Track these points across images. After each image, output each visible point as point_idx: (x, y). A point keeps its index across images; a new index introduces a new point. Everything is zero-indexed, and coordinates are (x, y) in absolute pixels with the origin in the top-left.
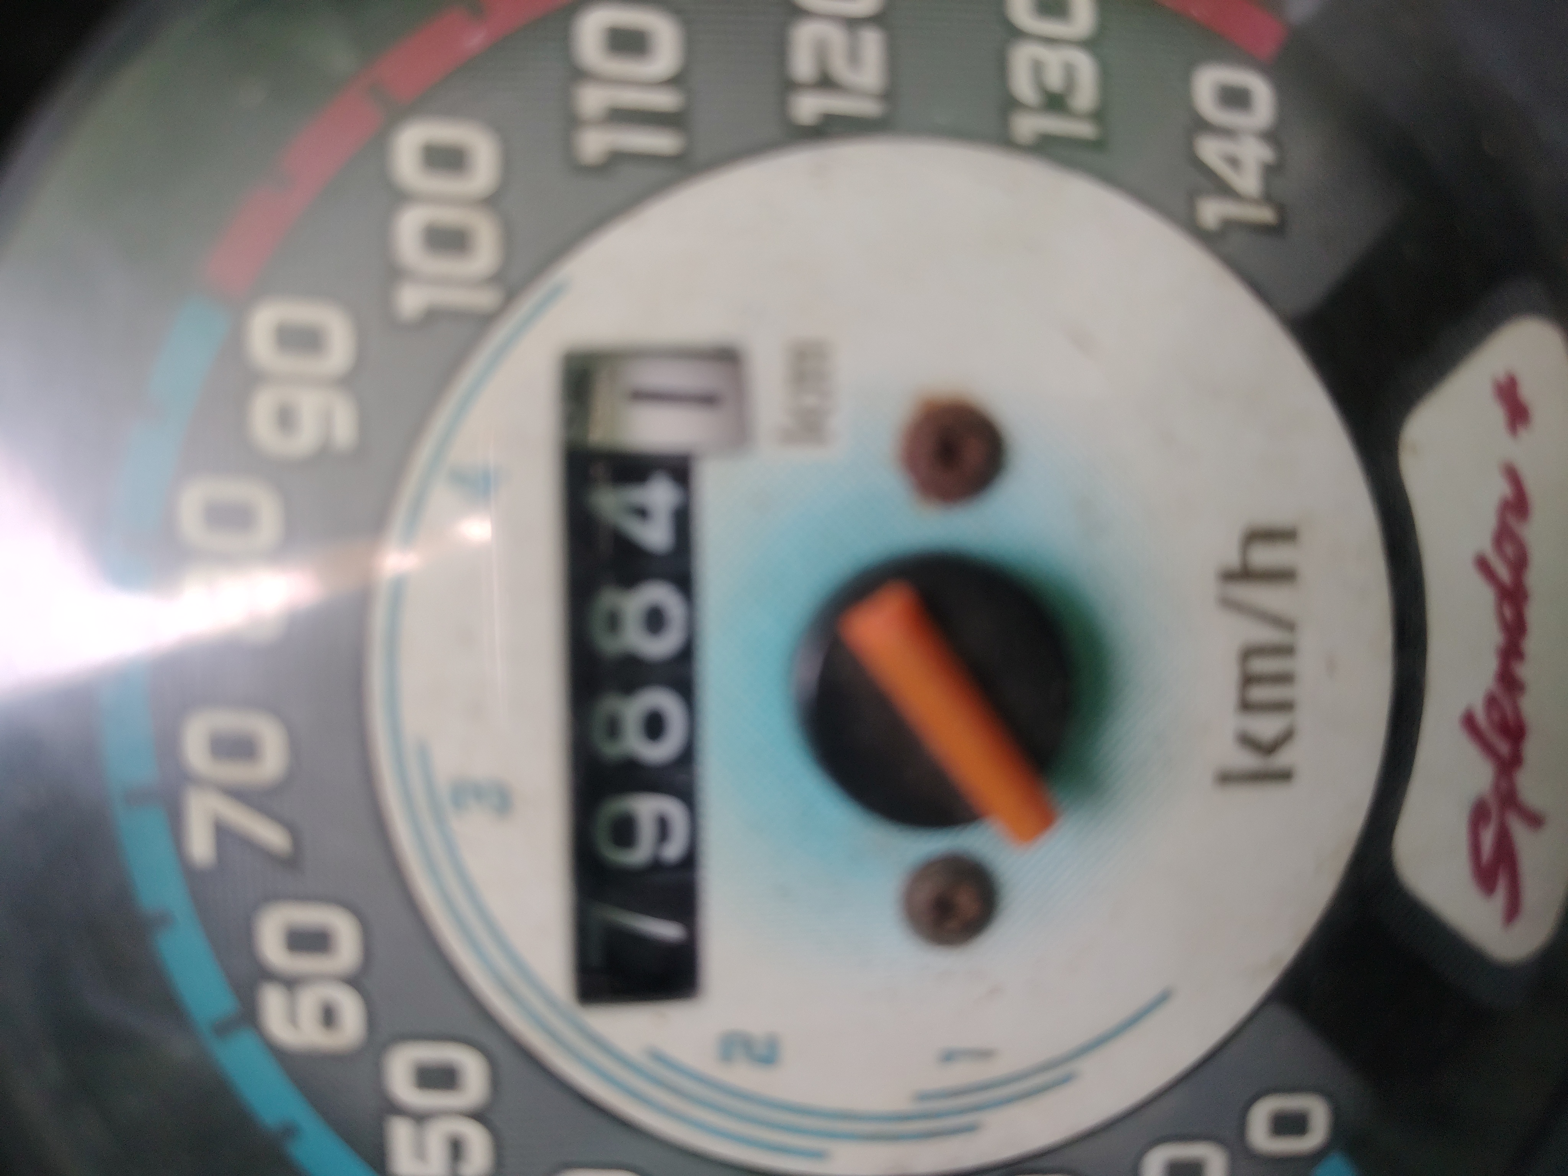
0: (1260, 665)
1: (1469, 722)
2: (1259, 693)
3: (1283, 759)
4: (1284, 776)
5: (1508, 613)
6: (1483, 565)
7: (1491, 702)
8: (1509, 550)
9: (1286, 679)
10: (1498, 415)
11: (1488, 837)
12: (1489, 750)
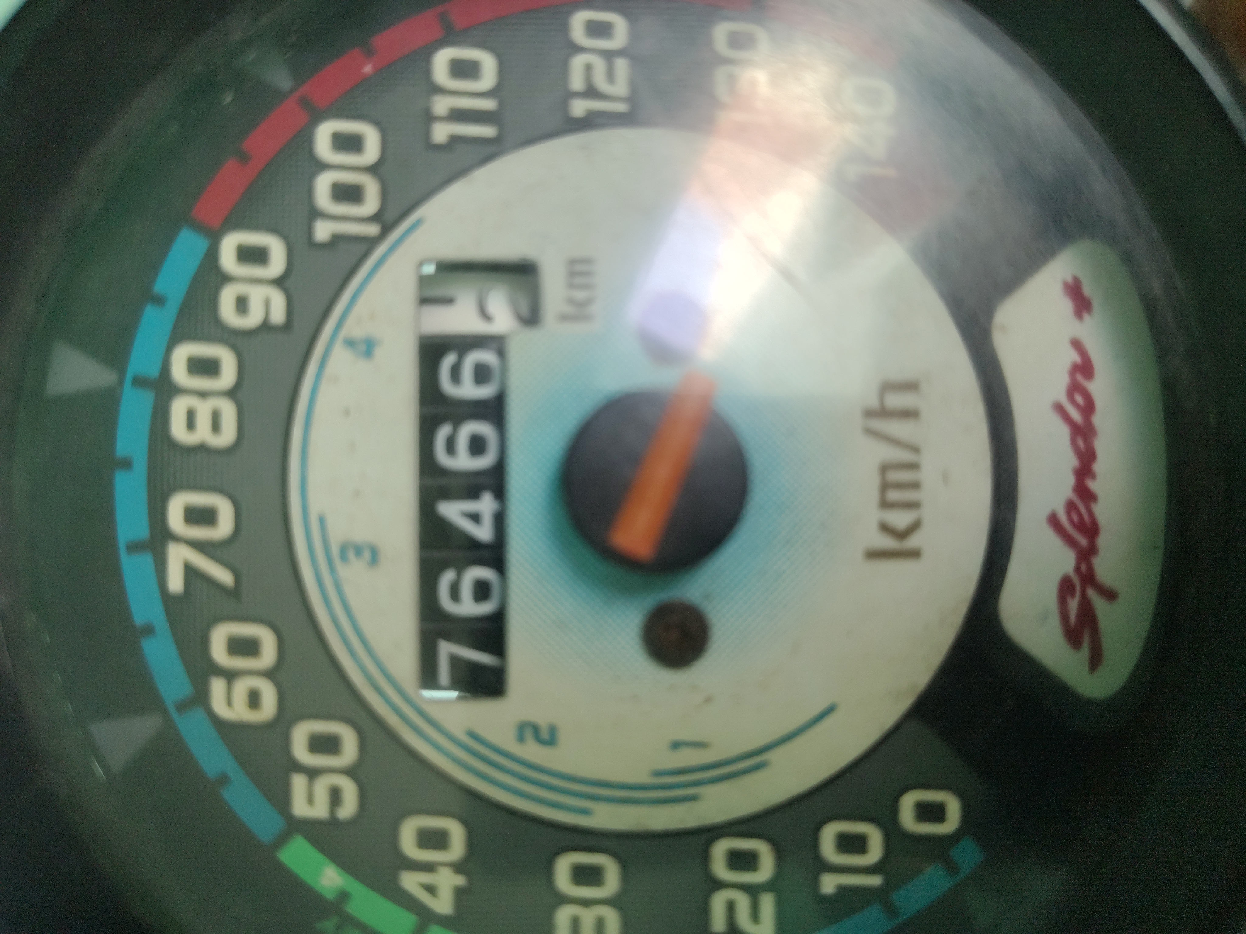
0: (894, 476)
1: (1053, 520)
2: (893, 495)
3: (912, 542)
4: (915, 554)
5: (1081, 443)
6: (1059, 409)
7: (1071, 506)
8: (1079, 399)
9: (915, 486)
10: (1066, 306)
11: (1073, 604)
12: (1070, 541)
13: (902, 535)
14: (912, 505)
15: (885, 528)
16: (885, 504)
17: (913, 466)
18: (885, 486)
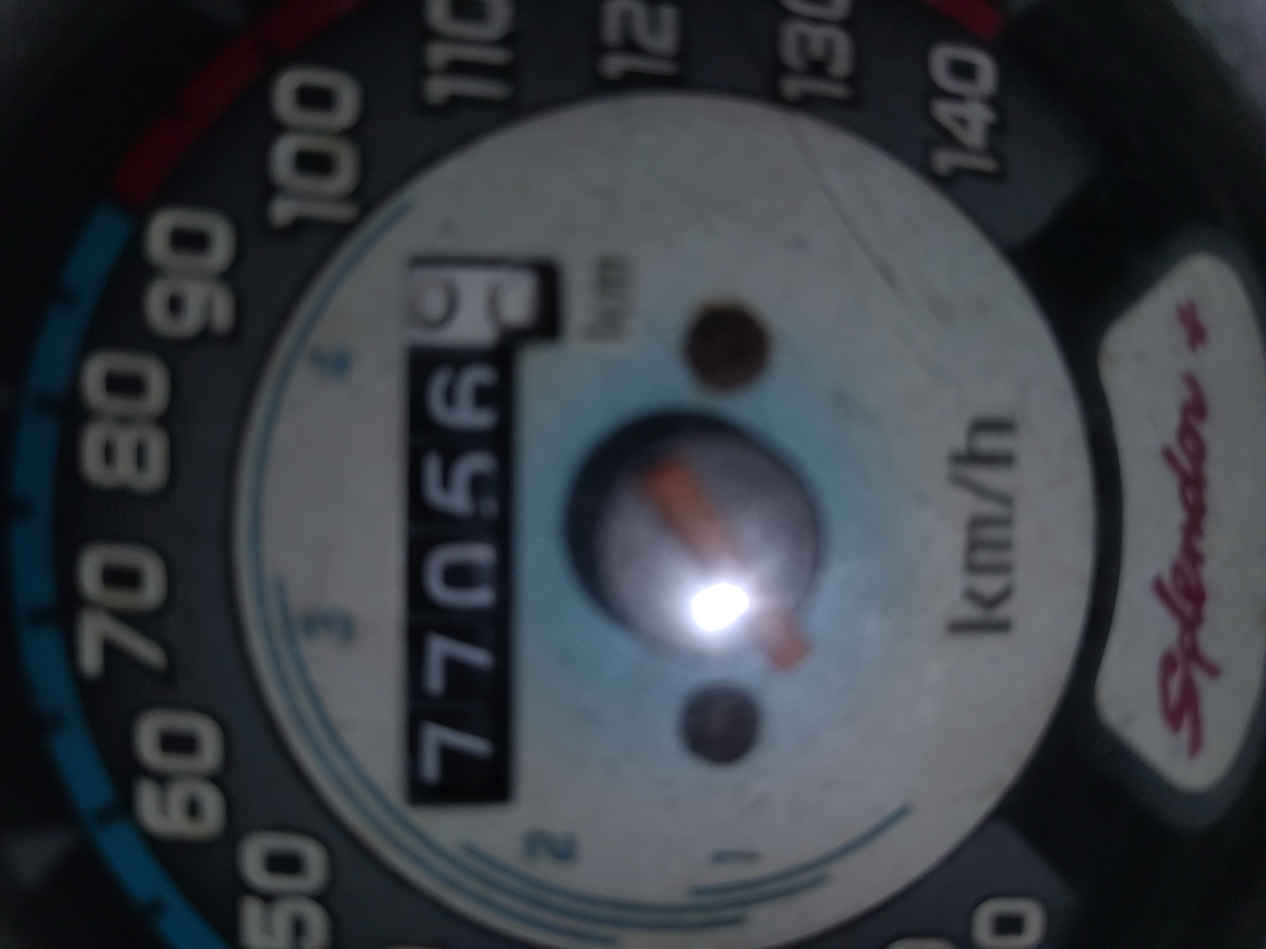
0: (985, 533)
1: (1159, 587)
2: (982, 557)
3: (1003, 612)
4: (1003, 626)
5: (1191, 496)
6: (1169, 456)
7: (1177, 570)
8: (1190, 444)
9: (1005, 545)
10: (1180, 334)
11: (1175, 684)
12: (1175, 610)
13: (992, 603)
14: (1003, 569)
15: (973, 596)
16: (972, 567)
17: (1006, 522)
18: (973, 545)
